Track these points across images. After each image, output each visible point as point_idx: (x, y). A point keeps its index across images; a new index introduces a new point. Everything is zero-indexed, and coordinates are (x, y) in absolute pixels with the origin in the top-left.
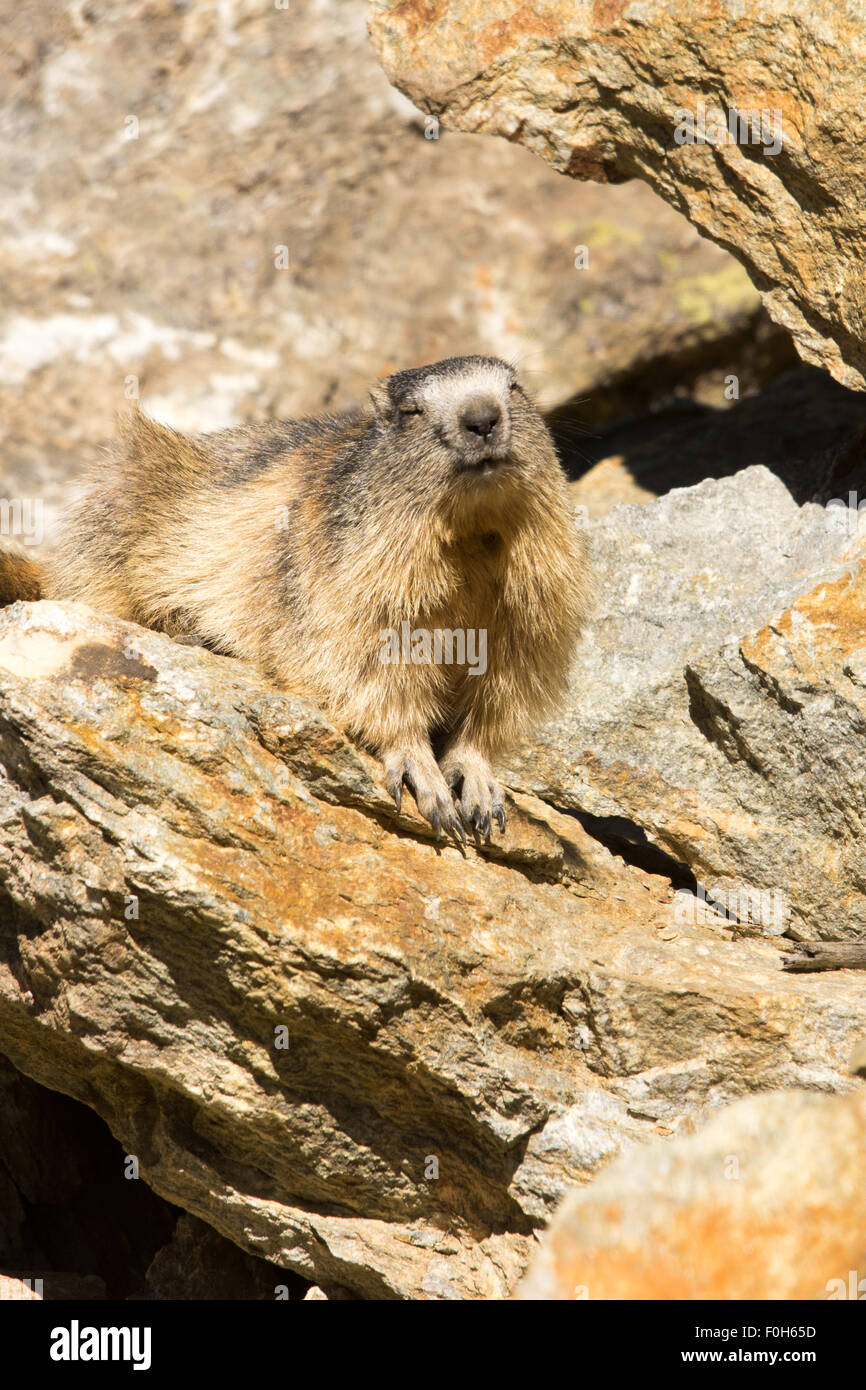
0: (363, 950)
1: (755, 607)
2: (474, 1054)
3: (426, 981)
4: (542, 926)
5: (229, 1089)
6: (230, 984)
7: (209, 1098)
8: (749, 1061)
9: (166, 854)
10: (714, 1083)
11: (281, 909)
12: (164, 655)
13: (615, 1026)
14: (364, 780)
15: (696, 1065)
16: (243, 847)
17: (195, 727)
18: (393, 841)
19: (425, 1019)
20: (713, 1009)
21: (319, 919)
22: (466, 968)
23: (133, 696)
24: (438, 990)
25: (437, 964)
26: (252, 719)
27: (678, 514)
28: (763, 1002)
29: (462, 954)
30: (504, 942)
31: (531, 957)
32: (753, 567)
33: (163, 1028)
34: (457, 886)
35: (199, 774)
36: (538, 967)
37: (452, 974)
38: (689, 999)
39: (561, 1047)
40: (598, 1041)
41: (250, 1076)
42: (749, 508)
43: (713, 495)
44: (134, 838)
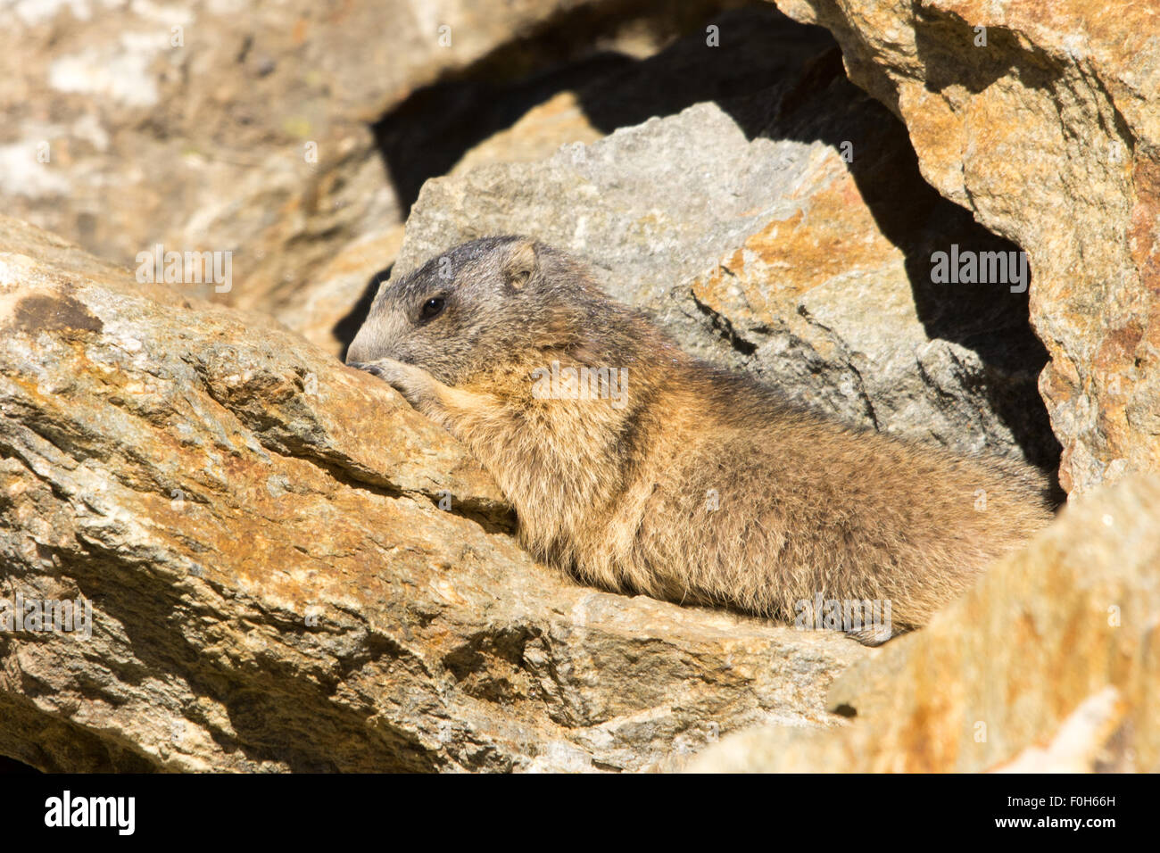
0: (320, 602)
1: (705, 247)
2: (436, 706)
3: (385, 633)
4: (499, 576)
5: (186, 747)
6: (185, 640)
7: (166, 757)
8: (714, 708)
9: (117, 508)
10: (679, 730)
11: (236, 562)
12: (108, 305)
13: (577, 675)
14: (315, 430)
15: (661, 713)
16: (195, 500)
17: (143, 378)
18: (346, 491)
19: (384, 671)
20: (677, 656)
21: (275, 572)
22: (426, 619)
23: (79, 348)
24: (397, 641)
25: (395, 615)
26: (201, 369)
27: (623, 154)
28: (728, 647)
29: (421, 604)
30: (463, 591)
31: (491, 606)
32: (701, 207)
33: (117, 687)
34: (412, 536)
35: (147, 426)
36: (498, 617)
37: (411, 624)
38: (652, 646)
39: (523, 698)
40: (560, 691)
41: (207, 733)
42: (695, 147)
43: (659, 134)
44: (84, 492)
